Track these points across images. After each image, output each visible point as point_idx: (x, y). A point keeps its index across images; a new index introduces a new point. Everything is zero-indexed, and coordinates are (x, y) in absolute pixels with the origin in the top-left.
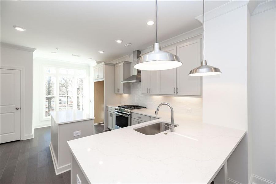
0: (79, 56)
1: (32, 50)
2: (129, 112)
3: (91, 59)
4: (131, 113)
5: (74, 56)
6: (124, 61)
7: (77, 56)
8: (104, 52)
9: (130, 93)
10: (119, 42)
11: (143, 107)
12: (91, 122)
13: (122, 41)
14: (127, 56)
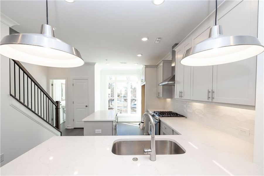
0: (126, 63)
1: (93, 64)
2: (157, 120)
3: (138, 64)
4: (160, 121)
5: (122, 64)
6: (163, 61)
7: (124, 63)
8: (142, 55)
9: (172, 97)
10: (145, 39)
11: (183, 116)
12: (110, 124)
13: (148, 38)
14: (169, 53)
